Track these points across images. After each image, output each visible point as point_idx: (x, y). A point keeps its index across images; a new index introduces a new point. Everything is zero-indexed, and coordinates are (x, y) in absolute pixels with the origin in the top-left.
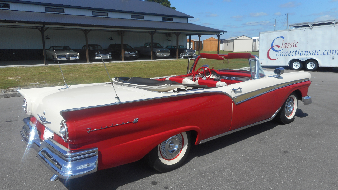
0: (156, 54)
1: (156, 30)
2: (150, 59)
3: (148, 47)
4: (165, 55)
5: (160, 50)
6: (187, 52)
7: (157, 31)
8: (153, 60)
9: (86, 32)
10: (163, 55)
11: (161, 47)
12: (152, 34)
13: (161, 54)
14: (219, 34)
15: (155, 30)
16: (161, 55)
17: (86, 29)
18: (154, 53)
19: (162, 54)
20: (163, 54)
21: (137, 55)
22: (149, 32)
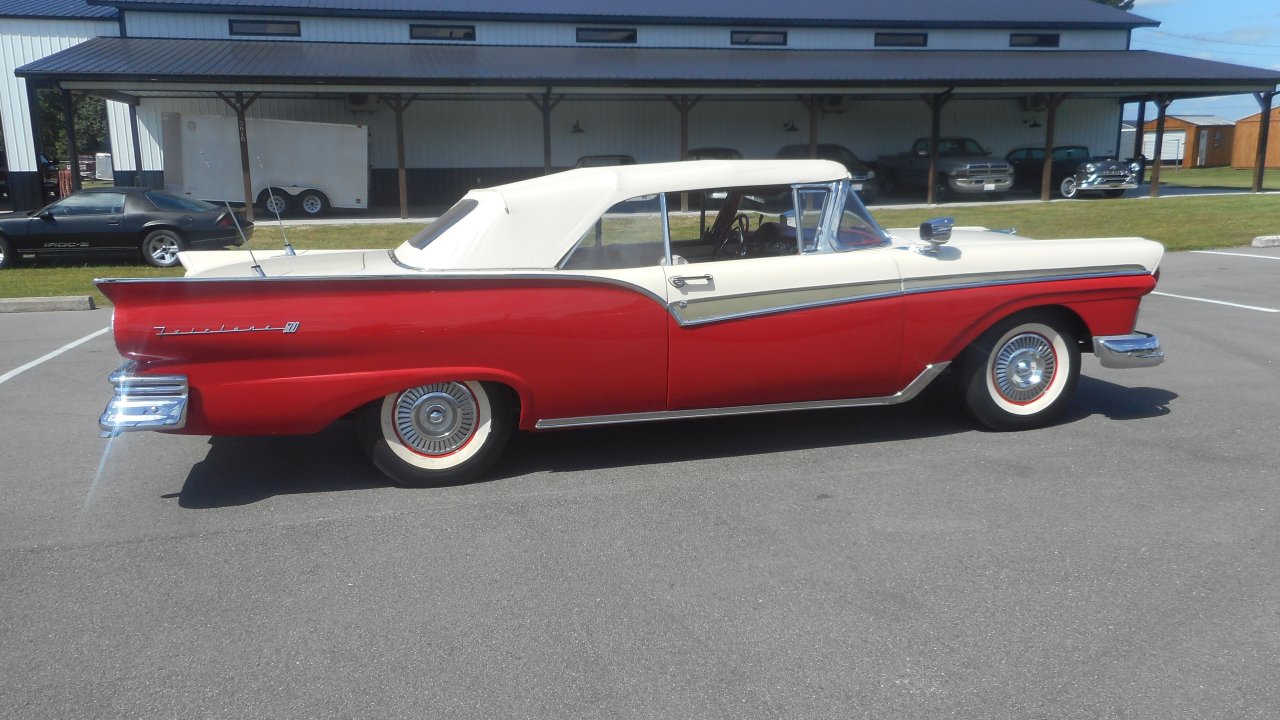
0: (950, 181)
1: (952, 89)
2: (923, 199)
3: (922, 156)
4: (990, 187)
5: (968, 167)
6: (1092, 173)
7: (957, 90)
8: (934, 205)
9: (684, 105)
10: (980, 185)
11: (983, 154)
12: (937, 102)
13: (971, 182)
14: (1268, 88)
15: (947, 89)
16: (973, 185)
17: (684, 97)
18: (944, 178)
19: (977, 182)
20: (981, 182)
21: (869, 187)
22: (924, 96)
